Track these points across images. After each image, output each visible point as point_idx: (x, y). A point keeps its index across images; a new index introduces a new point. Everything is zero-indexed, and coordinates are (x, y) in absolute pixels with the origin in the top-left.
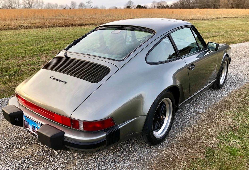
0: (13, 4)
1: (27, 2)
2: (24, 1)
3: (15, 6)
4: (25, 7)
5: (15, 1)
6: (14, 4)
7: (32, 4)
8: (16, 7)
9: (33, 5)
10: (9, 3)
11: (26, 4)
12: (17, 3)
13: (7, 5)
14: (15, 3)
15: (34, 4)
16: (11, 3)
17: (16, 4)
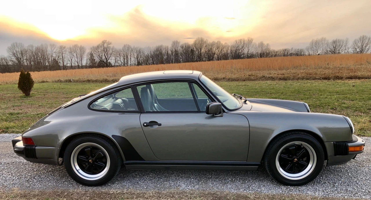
0: (338, 48)
1: (359, 44)
2: (355, 43)
3: (340, 50)
4: (354, 51)
5: (341, 44)
6: (340, 48)
7: (365, 47)
8: (341, 52)
9: (367, 47)
10: (332, 47)
11: (356, 48)
12: (343, 46)
13: (329, 50)
14: (341, 46)
15: (369, 47)
16: (336, 46)
17: (342, 48)
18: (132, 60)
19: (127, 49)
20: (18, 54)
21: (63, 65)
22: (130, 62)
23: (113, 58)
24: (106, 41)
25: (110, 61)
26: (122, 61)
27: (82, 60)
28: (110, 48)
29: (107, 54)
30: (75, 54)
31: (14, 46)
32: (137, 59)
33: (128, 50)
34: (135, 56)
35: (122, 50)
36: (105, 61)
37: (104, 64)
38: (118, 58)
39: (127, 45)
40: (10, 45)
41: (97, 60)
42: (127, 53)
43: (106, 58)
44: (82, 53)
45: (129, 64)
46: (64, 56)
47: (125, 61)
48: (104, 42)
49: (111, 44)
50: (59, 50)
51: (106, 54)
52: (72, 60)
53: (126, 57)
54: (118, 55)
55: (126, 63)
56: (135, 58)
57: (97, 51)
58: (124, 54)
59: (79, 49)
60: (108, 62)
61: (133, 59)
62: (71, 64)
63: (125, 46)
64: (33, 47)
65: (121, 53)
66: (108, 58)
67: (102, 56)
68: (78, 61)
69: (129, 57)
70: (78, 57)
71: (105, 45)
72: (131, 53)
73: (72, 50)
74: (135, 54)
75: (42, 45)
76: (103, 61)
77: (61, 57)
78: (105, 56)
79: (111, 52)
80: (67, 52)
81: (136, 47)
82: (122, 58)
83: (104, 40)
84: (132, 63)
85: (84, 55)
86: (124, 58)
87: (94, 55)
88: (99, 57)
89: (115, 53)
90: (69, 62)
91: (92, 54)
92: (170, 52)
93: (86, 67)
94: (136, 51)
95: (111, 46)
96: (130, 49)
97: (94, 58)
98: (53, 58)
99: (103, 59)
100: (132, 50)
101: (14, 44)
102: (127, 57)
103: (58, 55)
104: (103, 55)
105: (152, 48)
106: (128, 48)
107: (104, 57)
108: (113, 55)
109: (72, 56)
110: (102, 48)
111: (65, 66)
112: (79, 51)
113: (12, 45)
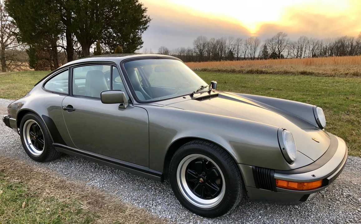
18: (306, 53)
19: (302, 41)
20: (201, 46)
21: (238, 56)
22: (304, 55)
23: (287, 50)
24: (282, 33)
25: (283, 54)
26: (296, 54)
27: (255, 52)
28: (285, 40)
29: (281, 46)
30: (249, 47)
31: (199, 39)
32: (312, 52)
33: (304, 42)
34: (311, 49)
35: (297, 42)
36: (277, 53)
37: (275, 56)
38: (292, 51)
39: (303, 36)
40: (196, 39)
41: (270, 52)
42: (302, 45)
43: (279, 50)
44: (256, 45)
45: (302, 57)
46: (239, 48)
47: (299, 53)
48: (279, 34)
49: (286, 36)
50: (236, 42)
51: (279, 46)
52: (246, 52)
53: (300, 49)
54: (292, 48)
55: (299, 56)
56: (310, 50)
57: (271, 43)
58: (298, 47)
59: (254, 42)
60: (281, 54)
61: (307, 51)
62: (245, 56)
63: (301, 38)
64: (214, 40)
65: (296, 45)
66: (281, 50)
67: (275, 48)
68: (252, 53)
69: (304, 49)
70: (252, 49)
71: (280, 38)
72: (307, 45)
73: (248, 43)
74: (311, 46)
75: (222, 38)
76: (276, 54)
77: (237, 49)
78: (279, 49)
79: (285, 44)
80: (243, 45)
81: (313, 39)
82: (296, 50)
83: (280, 32)
84: (306, 55)
85: (258, 47)
86: (298, 51)
87: (268, 47)
88: (272, 49)
89: (290, 46)
90: (243, 54)
91: (266, 46)
92: (354, 44)
93: (258, 59)
94: (312, 43)
95: (286, 38)
96: (307, 41)
97: (267, 50)
98: (229, 50)
99: (276, 51)
100: (309, 42)
101: (199, 37)
102: (302, 50)
103: (234, 47)
104: (277, 47)
105: (333, 39)
106: (305, 40)
107: (277, 49)
108: (287, 47)
109: (247, 48)
110: (277, 41)
111: (239, 58)
112: (254, 43)
113: (197, 39)
